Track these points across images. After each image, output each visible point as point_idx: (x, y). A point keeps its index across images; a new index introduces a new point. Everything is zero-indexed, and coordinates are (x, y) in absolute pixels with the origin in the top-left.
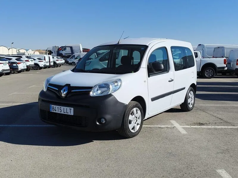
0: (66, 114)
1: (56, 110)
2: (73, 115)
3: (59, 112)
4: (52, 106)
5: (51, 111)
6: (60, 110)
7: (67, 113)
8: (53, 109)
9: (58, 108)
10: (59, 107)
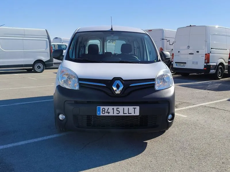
0: (127, 115)
1: (109, 113)
2: (138, 114)
3: (115, 114)
4: (102, 107)
5: (100, 114)
6: (117, 111)
7: (129, 113)
8: (104, 111)
9: (113, 109)
10: (115, 107)
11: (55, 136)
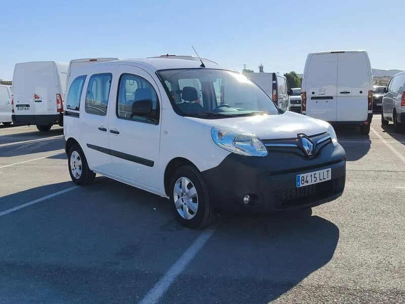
11: (188, 256)
